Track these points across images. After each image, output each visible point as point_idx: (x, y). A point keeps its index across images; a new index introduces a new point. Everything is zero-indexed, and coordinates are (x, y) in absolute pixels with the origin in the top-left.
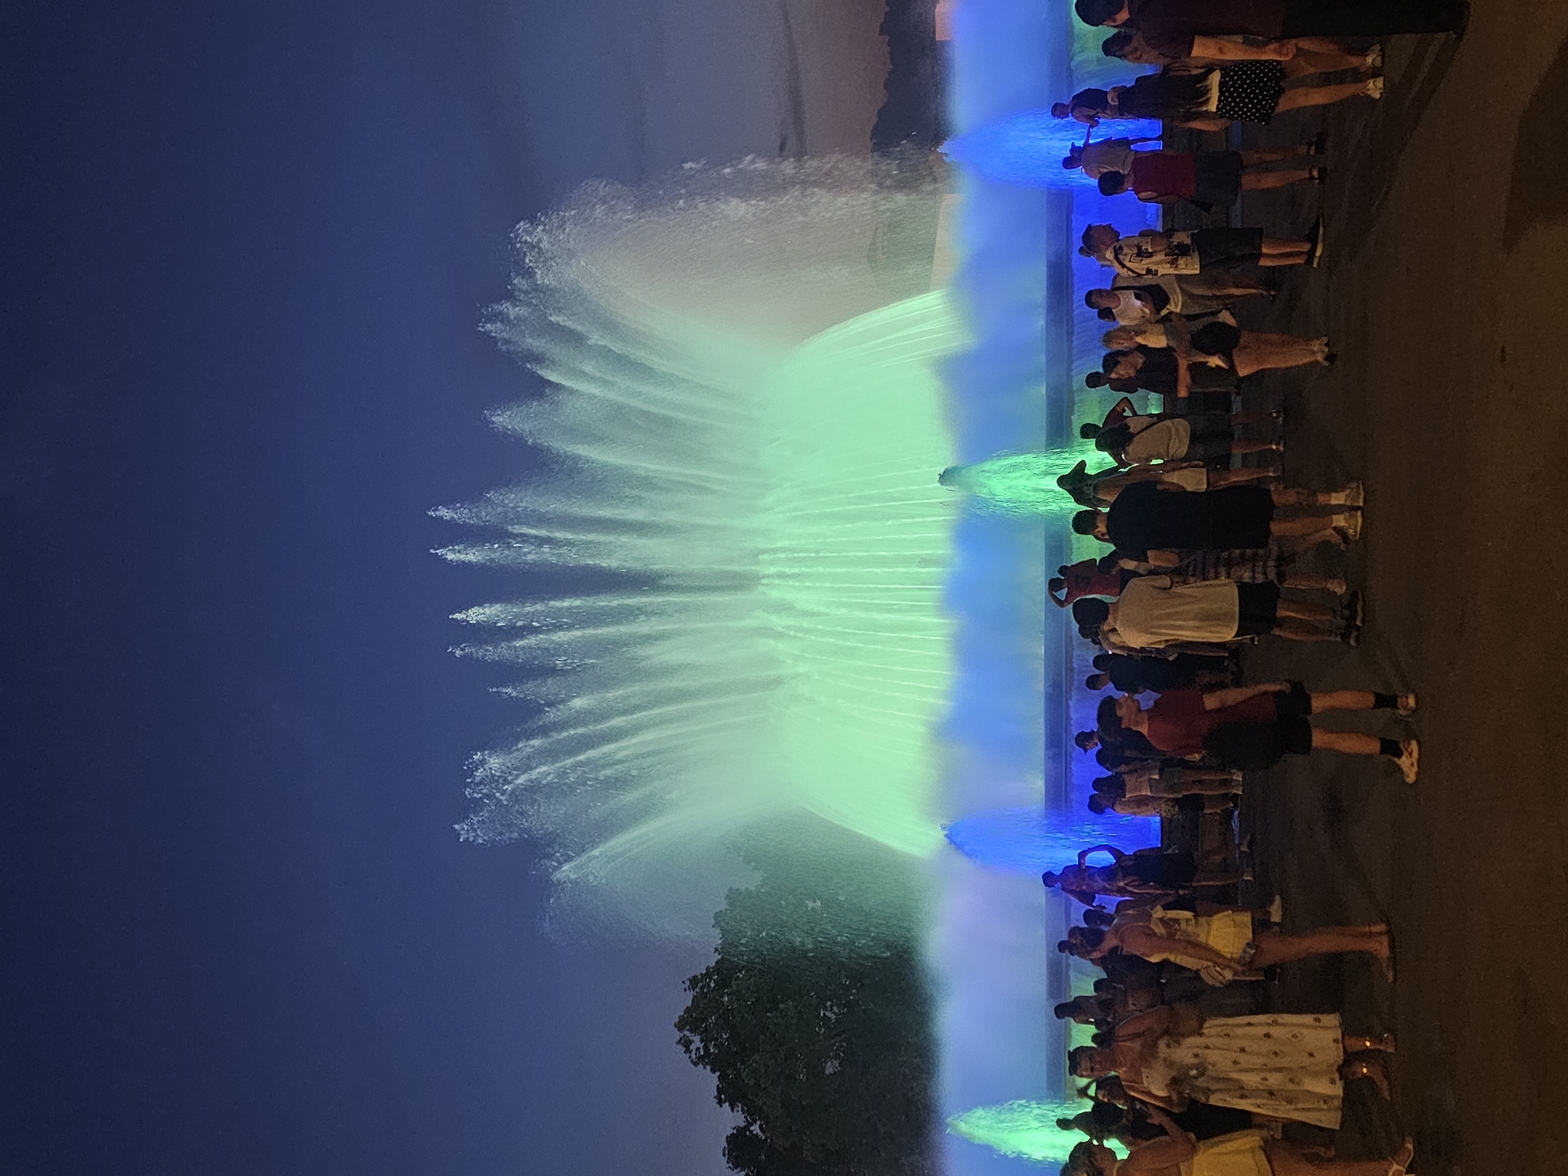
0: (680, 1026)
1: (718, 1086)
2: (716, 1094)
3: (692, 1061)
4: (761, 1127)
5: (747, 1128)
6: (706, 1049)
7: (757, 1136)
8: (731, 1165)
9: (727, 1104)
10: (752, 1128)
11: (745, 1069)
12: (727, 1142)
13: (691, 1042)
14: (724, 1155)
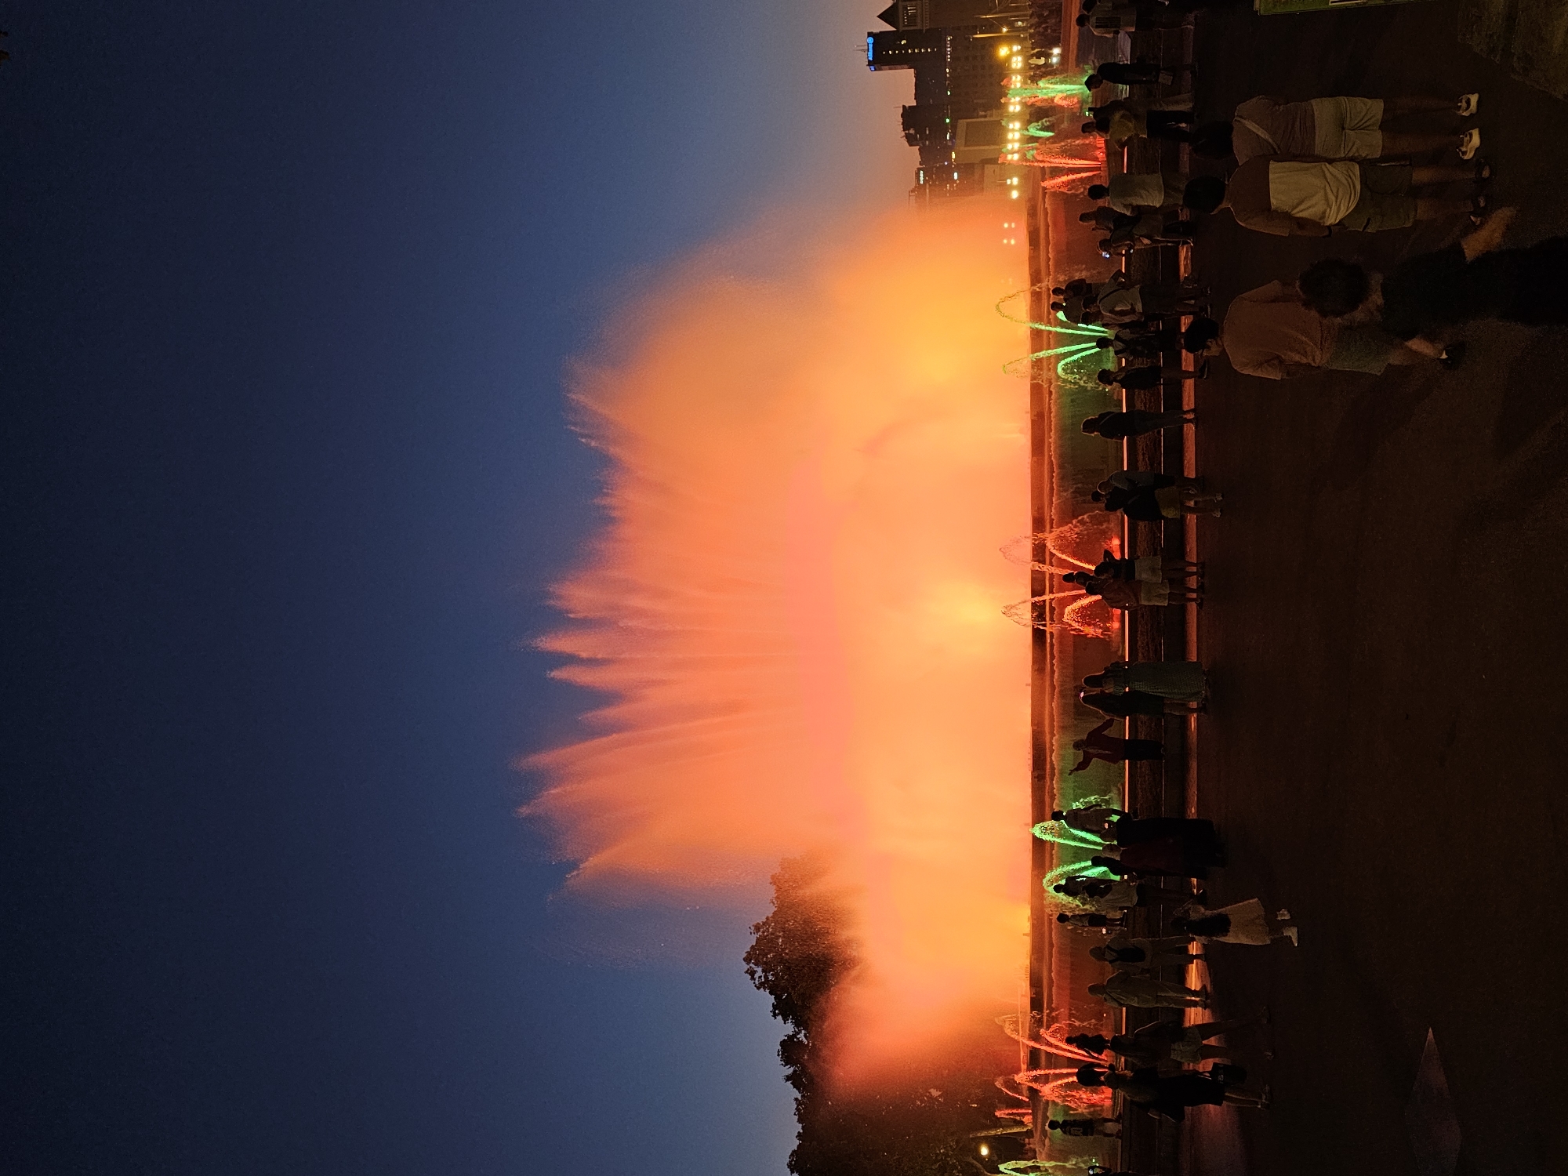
0: (747, 960)
1: (773, 1004)
2: (771, 1009)
3: (756, 986)
4: (805, 1036)
5: (794, 1036)
6: (766, 977)
7: (802, 1041)
8: (783, 1062)
9: (780, 1018)
10: (798, 1036)
11: (795, 993)
12: (781, 1045)
13: (755, 972)
14: (778, 1055)
